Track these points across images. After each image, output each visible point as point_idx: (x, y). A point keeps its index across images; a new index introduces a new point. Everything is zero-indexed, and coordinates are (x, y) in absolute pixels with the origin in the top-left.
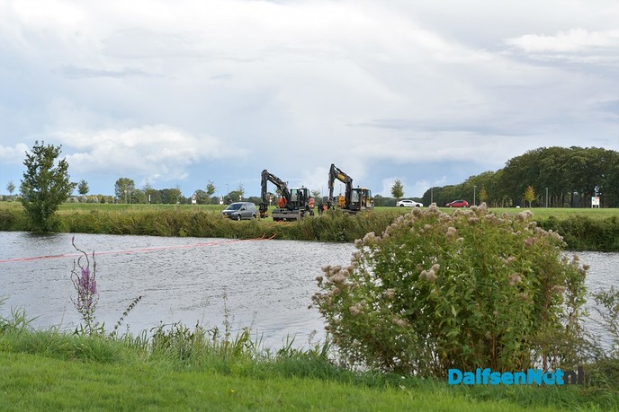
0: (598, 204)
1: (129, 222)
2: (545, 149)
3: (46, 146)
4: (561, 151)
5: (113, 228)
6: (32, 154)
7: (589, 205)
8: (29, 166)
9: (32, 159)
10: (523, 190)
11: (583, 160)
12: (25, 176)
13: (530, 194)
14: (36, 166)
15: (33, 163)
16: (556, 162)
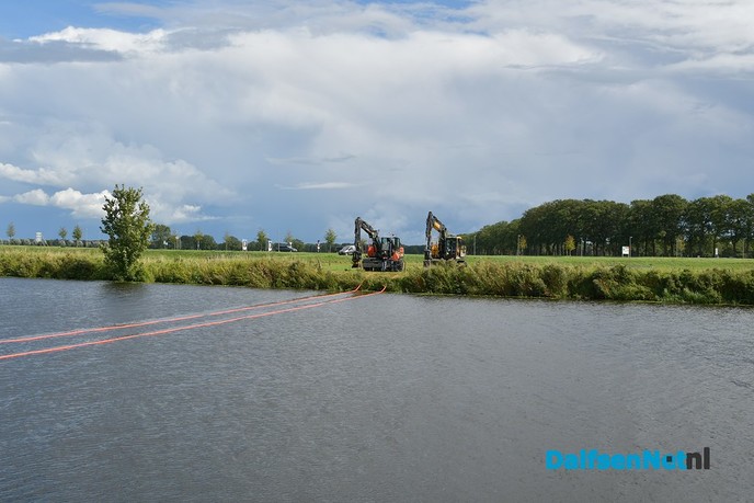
0: (627, 253)
1: (220, 272)
2: (560, 202)
3: (127, 189)
4: (577, 203)
5: (202, 279)
6: (111, 198)
7: (619, 254)
8: (109, 211)
9: (112, 203)
10: (564, 239)
11: (597, 212)
12: (104, 223)
13: (570, 244)
14: (116, 211)
15: (114, 208)
16: (572, 214)
